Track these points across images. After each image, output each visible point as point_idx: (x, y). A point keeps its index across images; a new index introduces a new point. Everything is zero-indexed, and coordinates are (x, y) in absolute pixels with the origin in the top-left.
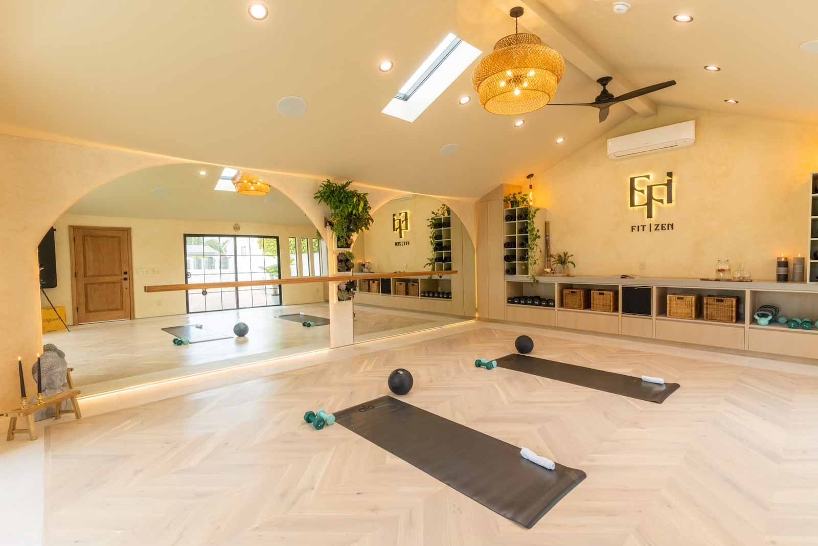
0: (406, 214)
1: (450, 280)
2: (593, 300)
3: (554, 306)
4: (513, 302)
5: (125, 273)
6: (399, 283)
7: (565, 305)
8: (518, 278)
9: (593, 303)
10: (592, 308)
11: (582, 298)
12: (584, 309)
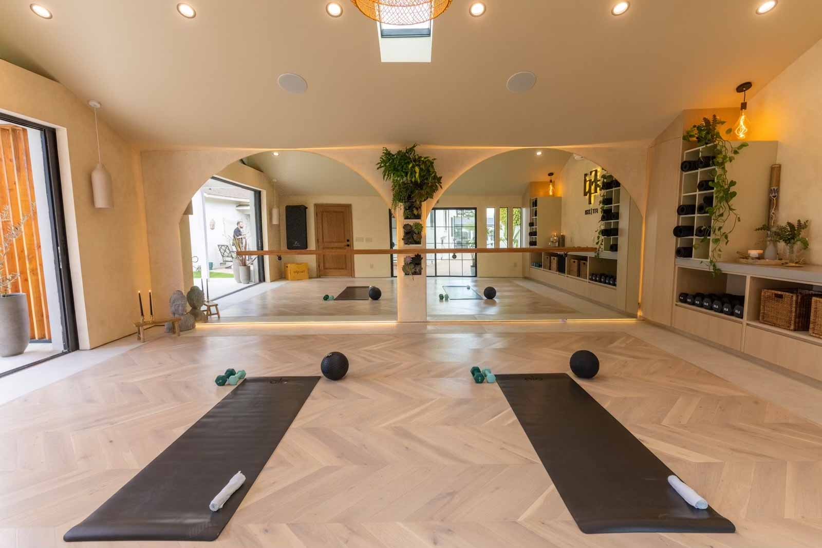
0: (596, 171)
1: (617, 260)
2: (815, 316)
3: (741, 316)
4: (685, 301)
5: (348, 241)
6: (573, 260)
7: (763, 318)
8: (695, 263)
9: (814, 323)
10: (811, 331)
11: (794, 309)
12: (795, 330)
